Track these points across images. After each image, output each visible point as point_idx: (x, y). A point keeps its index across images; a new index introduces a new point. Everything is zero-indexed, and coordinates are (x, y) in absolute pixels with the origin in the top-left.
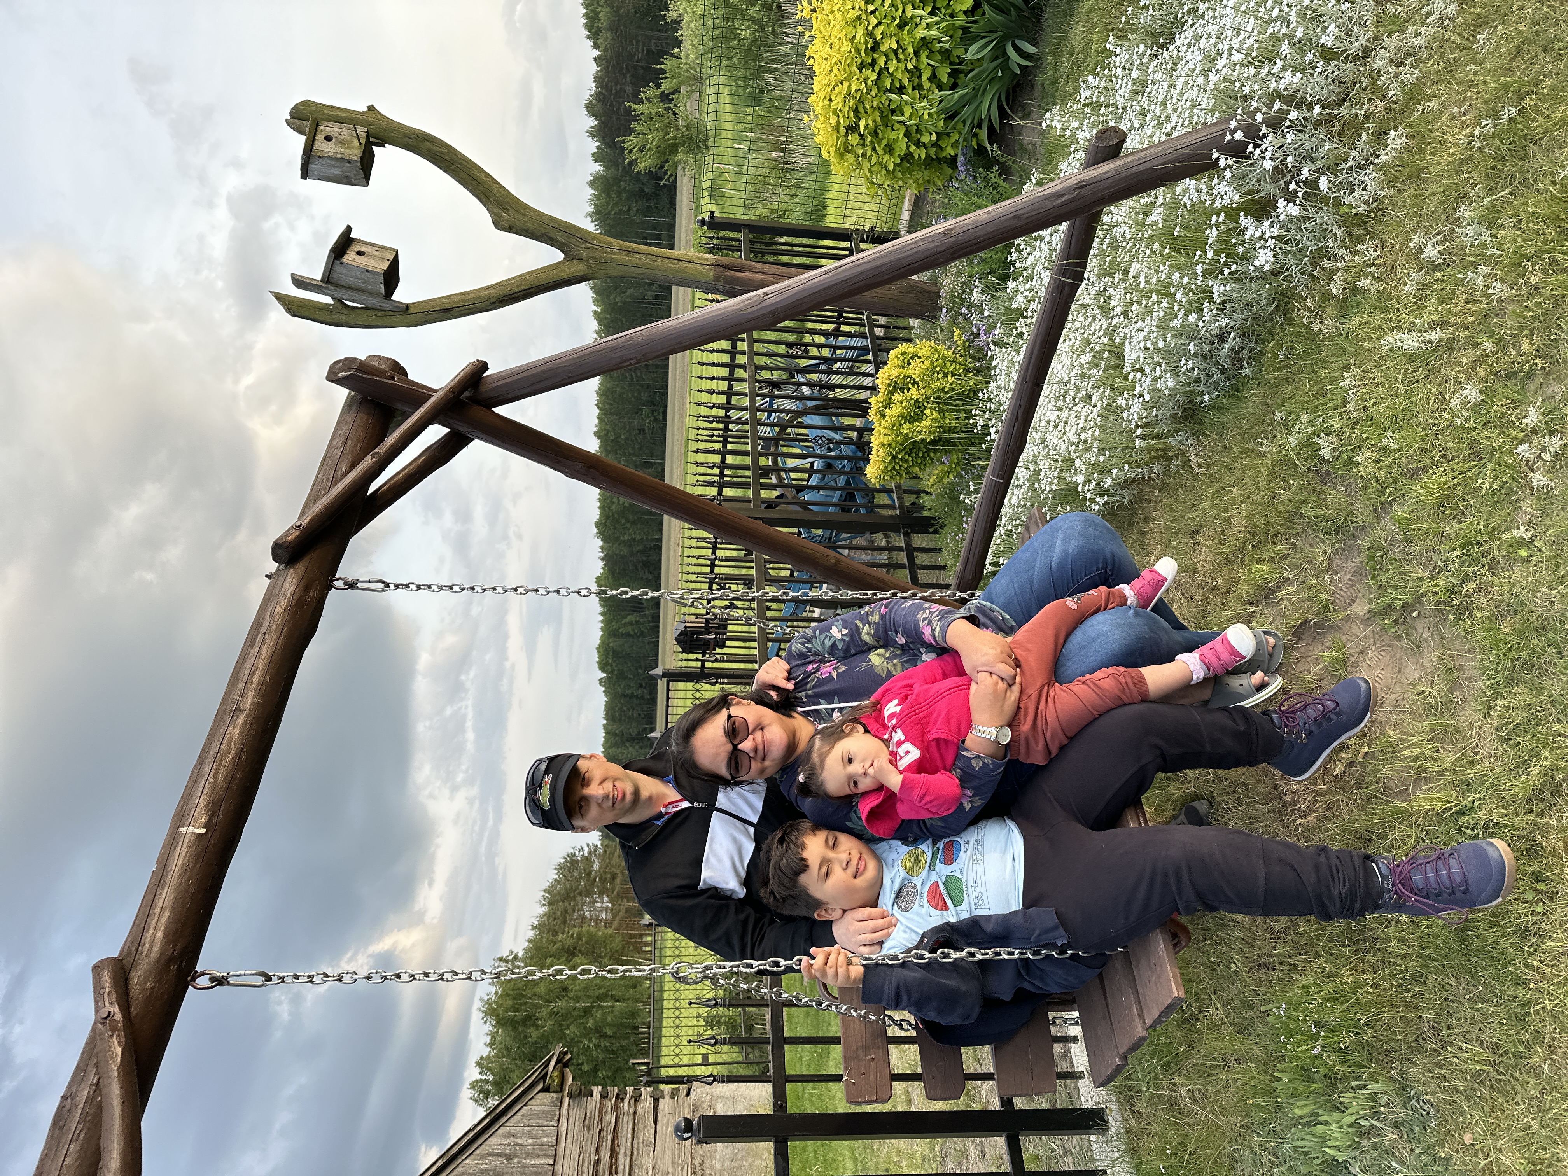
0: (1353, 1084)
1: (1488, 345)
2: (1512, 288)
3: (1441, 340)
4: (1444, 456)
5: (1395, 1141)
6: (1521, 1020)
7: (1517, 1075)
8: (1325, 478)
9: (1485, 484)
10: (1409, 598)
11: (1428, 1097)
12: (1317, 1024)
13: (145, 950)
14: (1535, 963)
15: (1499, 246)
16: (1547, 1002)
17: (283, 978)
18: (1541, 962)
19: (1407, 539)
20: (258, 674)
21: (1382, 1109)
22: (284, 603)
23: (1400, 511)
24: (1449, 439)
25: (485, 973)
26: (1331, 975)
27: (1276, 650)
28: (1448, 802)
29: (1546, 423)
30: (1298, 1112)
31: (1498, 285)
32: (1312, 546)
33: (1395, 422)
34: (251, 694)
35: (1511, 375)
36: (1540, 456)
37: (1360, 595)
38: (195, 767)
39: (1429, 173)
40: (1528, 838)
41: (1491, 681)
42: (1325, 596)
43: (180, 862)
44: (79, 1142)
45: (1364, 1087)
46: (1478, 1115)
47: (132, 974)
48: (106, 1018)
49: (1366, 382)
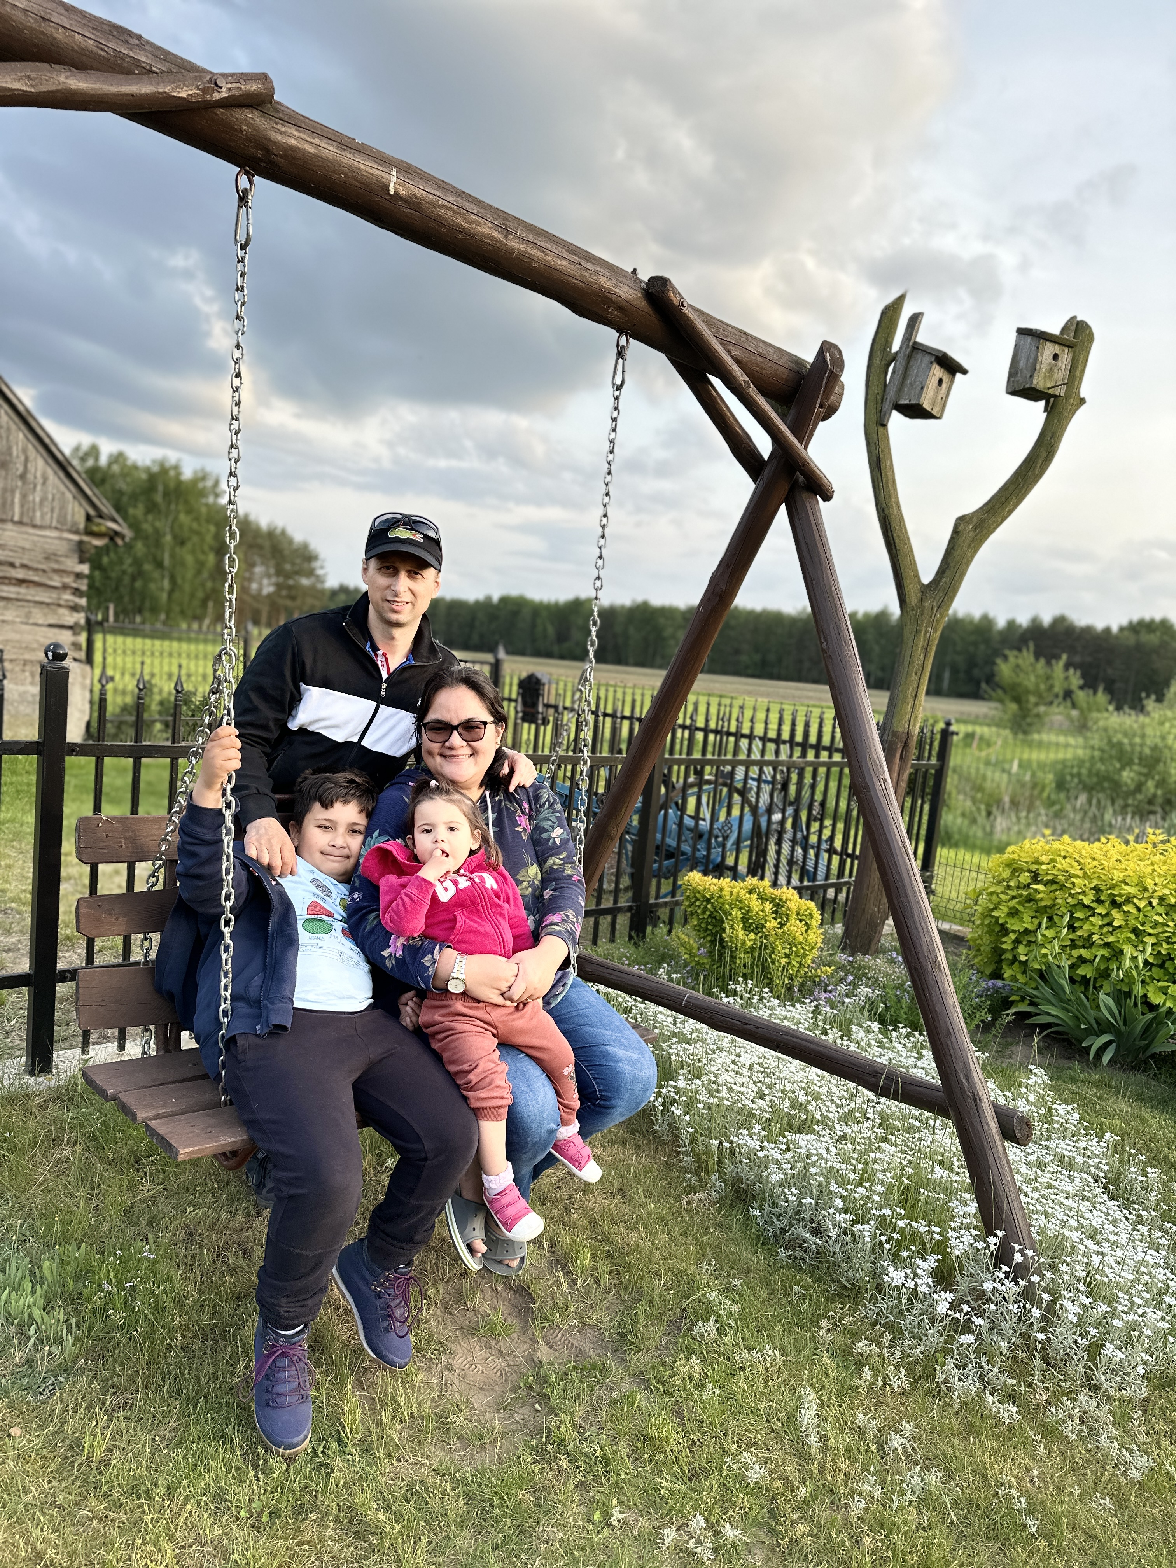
0: (73, 1321)
1: (803, 1492)
2: (859, 1518)
3: (810, 1447)
4: (694, 1443)
5: (14, 1359)
6: (133, 1491)
7: (78, 1483)
8: (675, 1325)
9: (666, 1483)
10: (554, 1401)
11: (58, 1394)
12: (133, 1288)
13: (279, 127)
14: (189, 1507)
15: (900, 1509)
16: (151, 1516)
17: (242, 260)
18: (190, 1513)
19: (613, 1403)
20: (540, 254)
21: (47, 1348)
22: (609, 285)
23: (641, 1398)
24: (711, 1449)
25: (236, 462)
26: (182, 1306)
27: (505, 1268)
28: (351, 1430)
29: (725, 1545)
30: (46, 1265)
31: (863, 1505)
32: (608, 1309)
33: (728, 1397)
34: (522, 247)
35: (772, 1513)
36: (692, 1537)
37: (557, 1354)
38: (454, 187)
39: (974, 1444)
40: (314, 1507)
41: (470, 1479)
42: (558, 1320)
43: (362, 167)
44: (95, 49)
45: (69, 1332)
46: (39, 1442)
47: (256, 113)
48: (216, 84)
49: (769, 1370)
